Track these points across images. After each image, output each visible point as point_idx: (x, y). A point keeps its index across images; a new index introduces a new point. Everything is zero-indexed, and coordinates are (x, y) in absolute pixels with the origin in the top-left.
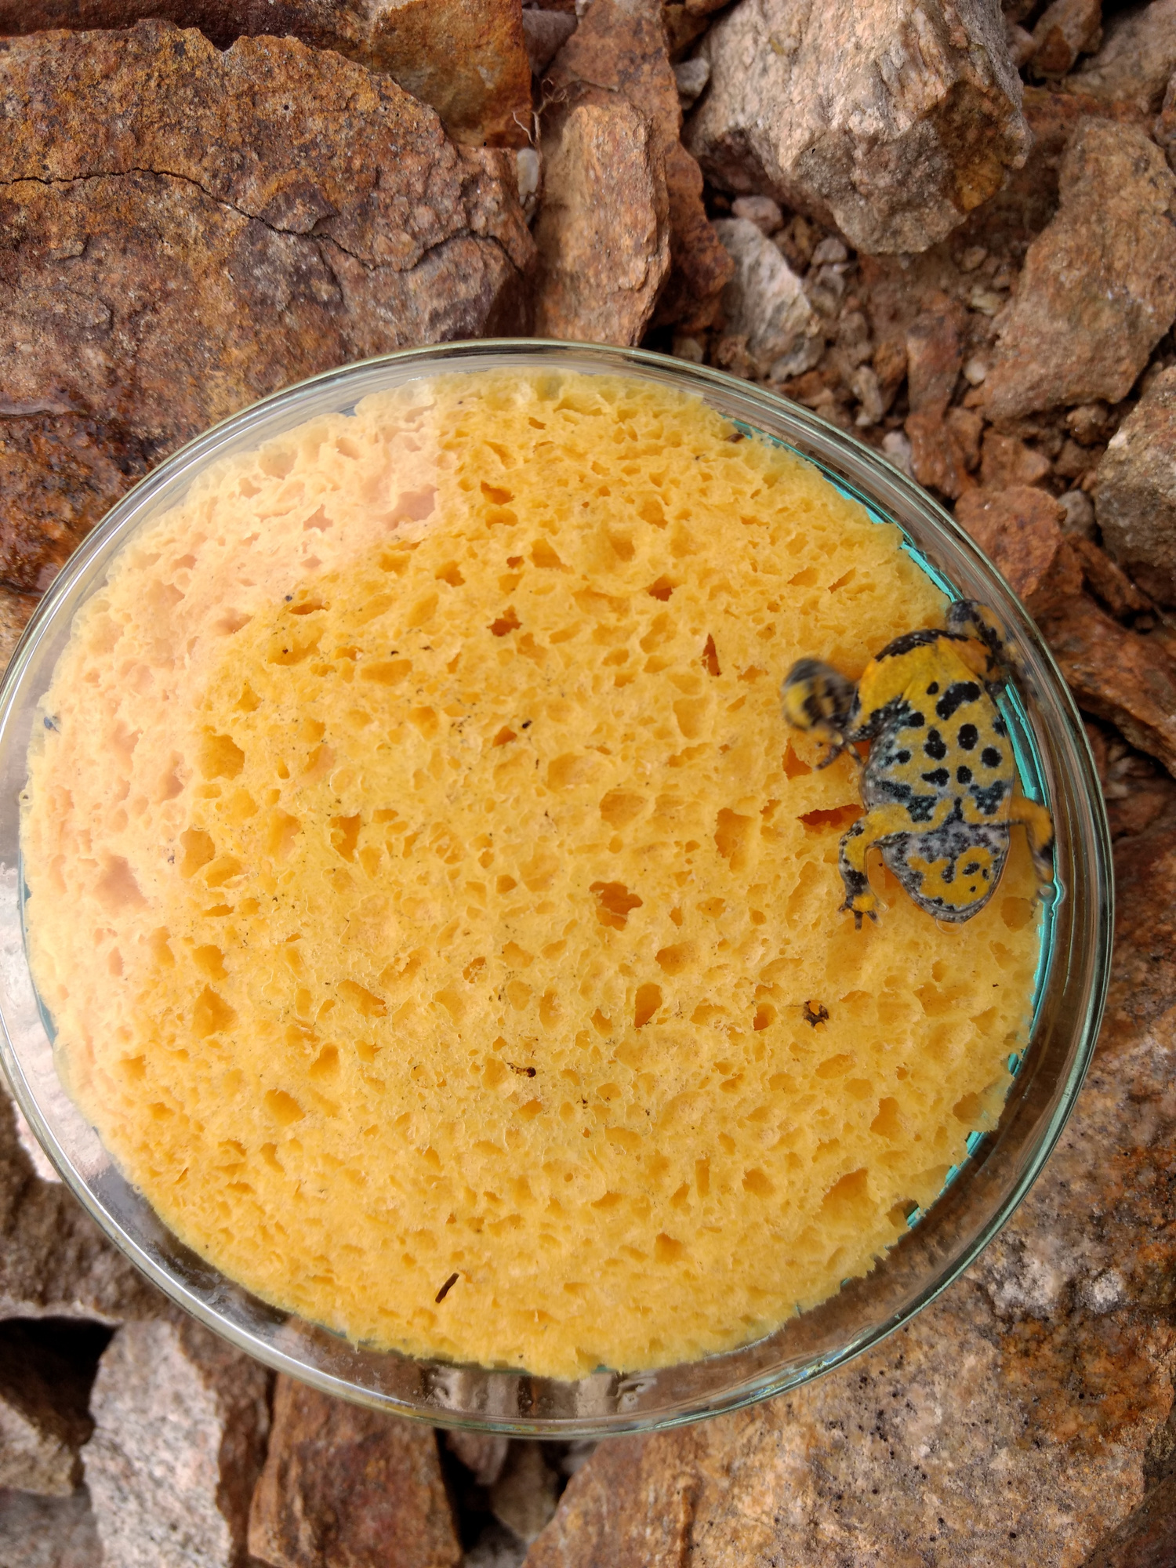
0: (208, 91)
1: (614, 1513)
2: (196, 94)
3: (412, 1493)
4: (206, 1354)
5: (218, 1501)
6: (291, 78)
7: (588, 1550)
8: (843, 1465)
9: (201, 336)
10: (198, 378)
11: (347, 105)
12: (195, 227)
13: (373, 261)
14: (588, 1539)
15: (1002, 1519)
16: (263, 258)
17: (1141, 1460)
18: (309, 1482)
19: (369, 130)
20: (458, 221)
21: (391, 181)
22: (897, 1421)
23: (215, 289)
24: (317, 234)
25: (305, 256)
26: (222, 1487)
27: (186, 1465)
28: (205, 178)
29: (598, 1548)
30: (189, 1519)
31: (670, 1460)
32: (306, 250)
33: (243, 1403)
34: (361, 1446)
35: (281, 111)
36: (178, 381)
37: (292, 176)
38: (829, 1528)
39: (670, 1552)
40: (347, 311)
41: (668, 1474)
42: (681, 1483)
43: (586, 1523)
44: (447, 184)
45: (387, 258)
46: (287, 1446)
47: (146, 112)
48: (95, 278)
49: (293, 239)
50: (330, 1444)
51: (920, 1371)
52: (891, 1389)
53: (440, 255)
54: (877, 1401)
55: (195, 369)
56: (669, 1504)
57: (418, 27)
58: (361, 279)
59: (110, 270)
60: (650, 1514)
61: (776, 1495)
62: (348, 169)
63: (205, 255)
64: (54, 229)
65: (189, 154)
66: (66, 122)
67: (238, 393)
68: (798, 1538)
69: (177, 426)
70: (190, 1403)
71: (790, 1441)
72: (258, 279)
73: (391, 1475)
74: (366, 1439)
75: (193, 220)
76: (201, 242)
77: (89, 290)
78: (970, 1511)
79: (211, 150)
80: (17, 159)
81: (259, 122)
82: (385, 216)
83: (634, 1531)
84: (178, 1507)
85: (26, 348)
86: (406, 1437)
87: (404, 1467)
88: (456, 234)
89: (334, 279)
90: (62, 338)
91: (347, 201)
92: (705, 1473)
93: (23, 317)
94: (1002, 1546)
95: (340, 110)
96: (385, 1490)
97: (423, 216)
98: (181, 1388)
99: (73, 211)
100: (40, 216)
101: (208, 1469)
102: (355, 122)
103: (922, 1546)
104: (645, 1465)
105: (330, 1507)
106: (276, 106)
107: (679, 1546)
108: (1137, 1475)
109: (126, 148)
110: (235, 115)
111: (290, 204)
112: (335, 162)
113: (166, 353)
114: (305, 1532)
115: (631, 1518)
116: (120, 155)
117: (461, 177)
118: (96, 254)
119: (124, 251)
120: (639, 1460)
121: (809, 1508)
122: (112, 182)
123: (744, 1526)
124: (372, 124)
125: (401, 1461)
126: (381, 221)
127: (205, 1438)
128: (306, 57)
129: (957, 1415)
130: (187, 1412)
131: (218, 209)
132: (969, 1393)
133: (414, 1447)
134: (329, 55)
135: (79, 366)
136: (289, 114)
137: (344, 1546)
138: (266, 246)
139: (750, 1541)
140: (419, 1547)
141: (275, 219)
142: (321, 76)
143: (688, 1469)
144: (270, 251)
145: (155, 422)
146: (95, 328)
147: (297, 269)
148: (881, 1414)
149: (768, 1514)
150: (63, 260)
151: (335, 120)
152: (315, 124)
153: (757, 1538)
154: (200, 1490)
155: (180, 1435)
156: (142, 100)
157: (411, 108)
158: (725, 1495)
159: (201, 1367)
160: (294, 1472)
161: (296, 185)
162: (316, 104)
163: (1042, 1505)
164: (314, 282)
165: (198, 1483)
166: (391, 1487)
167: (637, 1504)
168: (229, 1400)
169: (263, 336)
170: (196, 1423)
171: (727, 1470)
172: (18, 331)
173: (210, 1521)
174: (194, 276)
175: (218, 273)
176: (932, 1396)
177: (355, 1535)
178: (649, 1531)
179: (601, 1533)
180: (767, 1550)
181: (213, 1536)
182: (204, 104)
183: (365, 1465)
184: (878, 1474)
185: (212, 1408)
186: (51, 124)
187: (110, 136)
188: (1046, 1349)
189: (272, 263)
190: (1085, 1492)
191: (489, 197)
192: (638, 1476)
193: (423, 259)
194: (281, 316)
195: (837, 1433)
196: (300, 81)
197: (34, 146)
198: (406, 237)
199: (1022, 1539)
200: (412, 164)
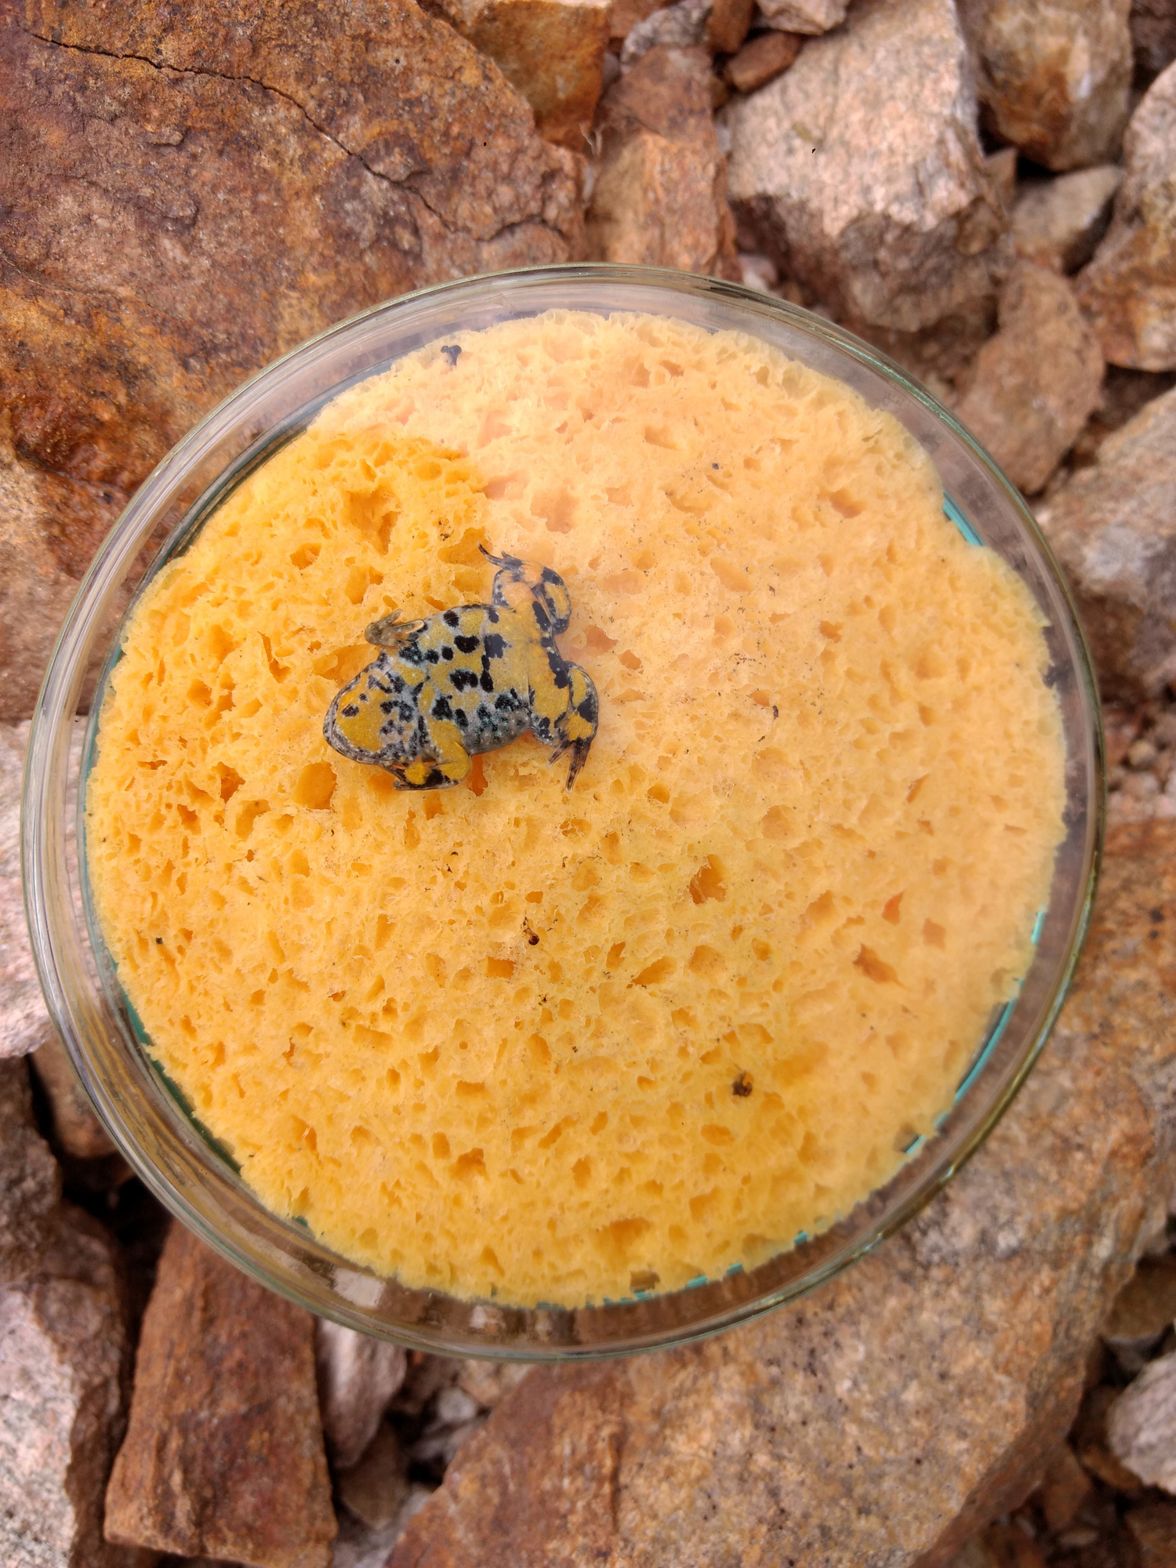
0: (327, 24)
1: (520, 1473)
2: (316, 24)
3: (295, 1466)
4: (60, 1326)
5: (67, 1484)
6: (406, 35)
7: (489, 1512)
8: (777, 1399)
9: (281, 254)
10: (272, 294)
11: (452, 74)
12: (293, 148)
13: (455, 224)
14: (487, 1501)
15: (908, 1448)
16: (355, 194)
17: (1024, 1390)
18: (189, 1453)
19: (469, 103)
20: (534, 207)
21: (481, 154)
22: (825, 1358)
23: (304, 213)
24: (408, 185)
25: (394, 203)
26: (71, 1469)
27: (31, 1446)
28: (311, 105)
29: (503, 1506)
30: (29, 1506)
31: (588, 1411)
32: (396, 198)
33: (97, 1380)
34: (245, 1417)
35: (391, 63)
36: (250, 292)
37: (394, 125)
38: (762, 1460)
39: (596, 1496)
40: (423, 264)
41: (588, 1426)
42: (606, 1432)
43: (484, 1486)
44: (530, 172)
45: (469, 224)
46: (167, 1417)
47: (266, 27)
48: (187, 171)
49: (385, 184)
50: (213, 1415)
51: (849, 1312)
52: (821, 1329)
53: (513, 233)
54: (810, 1340)
55: (270, 285)
56: (591, 1453)
57: (517, 25)
58: (439, 238)
59: (203, 168)
60: (567, 1466)
61: (714, 1429)
62: (446, 134)
63: (296, 177)
64: (156, 113)
65: (300, 77)
66: (189, 14)
67: (310, 318)
68: (733, 1469)
69: (243, 336)
70: (39, 1379)
71: (728, 1380)
72: (347, 213)
73: (274, 1448)
74: (250, 1410)
75: (293, 140)
76: (297, 164)
77: (179, 182)
78: (884, 1439)
79: (321, 80)
80: (132, 36)
81: (369, 67)
82: (473, 185)
83: (547, 1484)
84: (16, 1492)
85: (103, 223)
86: (291, 1409)
87: (289, 1439)
88: (530, 219)
89: (416, 231)
90: (142, 223)
91: (440, 161)
92: (632, 1418)
93: (106, 191)
94: (910, 1472)
95: (447, 77)
96: (267, 1464)
97: (505, 194)
98: (30, 1363)
99: (179, 101)
100: (144, 96)
101: (57, 1451)
102: (458, 93)
103: (843, 1473)
104: (557, 1421)
105: (210, 1482)
106: (387, 57)
107: (607, 1489)
108: (1021, 1405)
109: (241, 55)
110: (347, 55)
111: (389, 150)
112: (436, 123)
113: (244, 262)
114: (183, 1507)
115: (543, 1473)
116: (235, 59)
117: (543, 168)
118: (192, 148)
119: (221, 153)
120: (549, 1417)
121: (747, 1440)
122: (222, 83)
123: (681, 1463)
124: (473, 98)
125: (285, 1433)
126: (467, 189)
127: (56, 1417)
128: (422, 20)
129: (877, 1351)
130: (36, 1388)
131: (318, 138)
132: (888, 1332)
133: (299, 1418)
134: (441, 24)
135: (153, 254)
136: (399, 68)
137: (221, 1523)
138: (360, 183)
139: (687, 1475)
140: (298, 1523)
141: (373, 161)
142: (433, 42)
143: (613, 1418)
144: (364, 190)
145: (222, 327)
146: (176, 220)
147: (386, 214)
148: (812, 1352)
149: (706, 1449)
150: (158, 145)
151: (441, 85)
152: (422, 84)
153: (695, 1472)
154: (47, 1472)
155: (25, 1415)
156: (264, 13)
157: (509, 94)
158: (653, 1438)
159: (55, 1340)
160: (174, 1443)
161: (395, 134)
162: (425, 66)
163: (943, 1432)
164: (399, 230)
165: (46, 1464)
166: (273, 1460)
167: (550, 1459)
168: (83, 1376)
169: (342, 268)
170: (46, 1400)
171: (657, 1414)
172: (96, 203)
173: (52, 1506)
174: (287, 194)
175: (310, 197)
176: (857, 1335)
177: (233, 1511)
178: (566, 1482)
179: (504, 1492)
180: (705, 1484)
181: (55, 1523)
182: (320, 35)
183: (249, 1437)
184: (808, 1406)
185: (67, 1384)
186: (174, 12)
187: (228, 40)
188: (954, 1292)
189: (363, 202)
190: (979, 1420)
191: (563, 193)
192: (549, 1431)
193: (499, 234)
194: (362, 253)
195: (774, 1370)
196: (413, 40)
197: (152, 28)
198: (488, 209)
199: (926, 1465)
200: (502, 145)
